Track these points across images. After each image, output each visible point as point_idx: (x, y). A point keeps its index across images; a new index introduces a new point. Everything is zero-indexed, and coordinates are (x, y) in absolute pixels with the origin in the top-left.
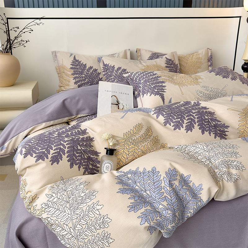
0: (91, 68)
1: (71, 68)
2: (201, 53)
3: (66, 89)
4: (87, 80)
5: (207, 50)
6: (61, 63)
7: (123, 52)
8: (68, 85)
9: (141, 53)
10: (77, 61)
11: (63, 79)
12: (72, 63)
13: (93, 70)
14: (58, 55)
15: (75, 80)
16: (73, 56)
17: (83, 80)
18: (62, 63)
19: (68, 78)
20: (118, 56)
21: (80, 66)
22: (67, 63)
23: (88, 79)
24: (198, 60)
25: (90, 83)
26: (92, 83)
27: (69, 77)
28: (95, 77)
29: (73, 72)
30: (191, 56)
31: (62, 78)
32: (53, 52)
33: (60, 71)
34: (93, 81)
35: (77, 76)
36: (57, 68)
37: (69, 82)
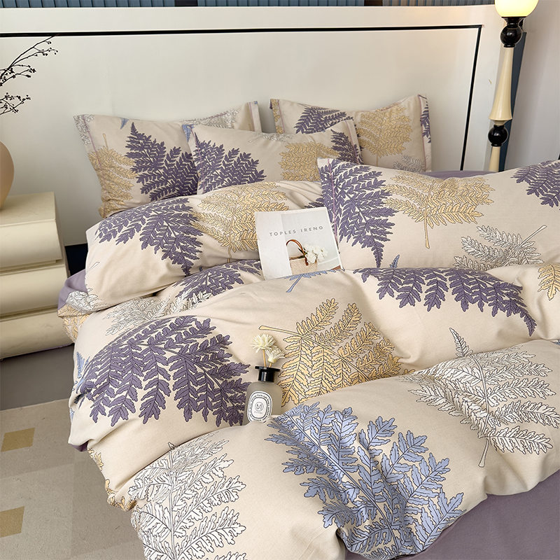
0: (176, 151)
1: (130, 155)
2: (407, 105)
3: (121, 205)
4: (169, 181)
5: (417, 100)
6: (101, 143)
7: (243, 108)
8: (127, 196)
9: (282, 110)
10: (141, 136)
11: (113, 182)
12: (129, 143)
13: (180, 155)
14: (92, 124)
15: (143, 183)
16: (129, 125)
17: (162, 182)
18: (105, 144)
19: (125, 179)
20: (233, 119)
21: (149, 148)
22: (118, 144)
23: (173, 178)
24: (402, 123)
25: (178, 186)
26: (183, 186)
27: (127, 176)
28: (188, 173)
29: (135, 165)
30: (387, 114)
31: (109, 180)
32: (77, 119)
33: (100, 163)
34: (185, 183)
35: (146, 172)
36: (92, 157)
37: (128, 188)
